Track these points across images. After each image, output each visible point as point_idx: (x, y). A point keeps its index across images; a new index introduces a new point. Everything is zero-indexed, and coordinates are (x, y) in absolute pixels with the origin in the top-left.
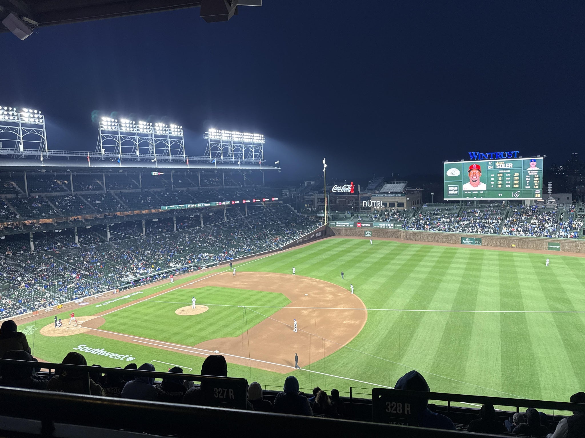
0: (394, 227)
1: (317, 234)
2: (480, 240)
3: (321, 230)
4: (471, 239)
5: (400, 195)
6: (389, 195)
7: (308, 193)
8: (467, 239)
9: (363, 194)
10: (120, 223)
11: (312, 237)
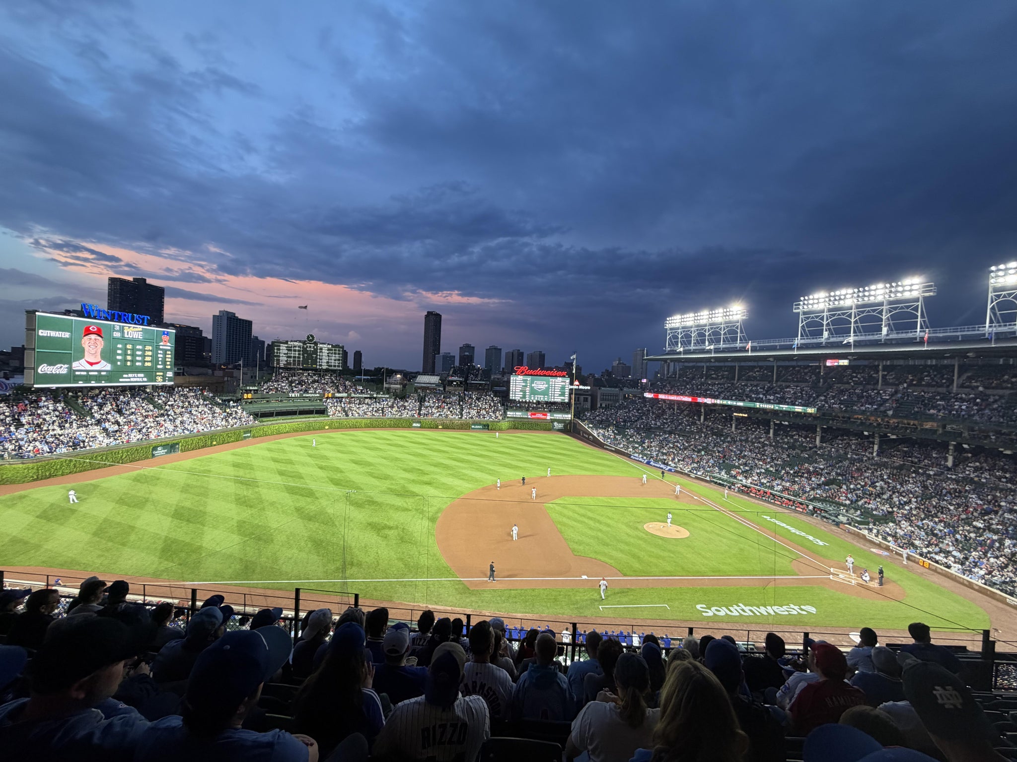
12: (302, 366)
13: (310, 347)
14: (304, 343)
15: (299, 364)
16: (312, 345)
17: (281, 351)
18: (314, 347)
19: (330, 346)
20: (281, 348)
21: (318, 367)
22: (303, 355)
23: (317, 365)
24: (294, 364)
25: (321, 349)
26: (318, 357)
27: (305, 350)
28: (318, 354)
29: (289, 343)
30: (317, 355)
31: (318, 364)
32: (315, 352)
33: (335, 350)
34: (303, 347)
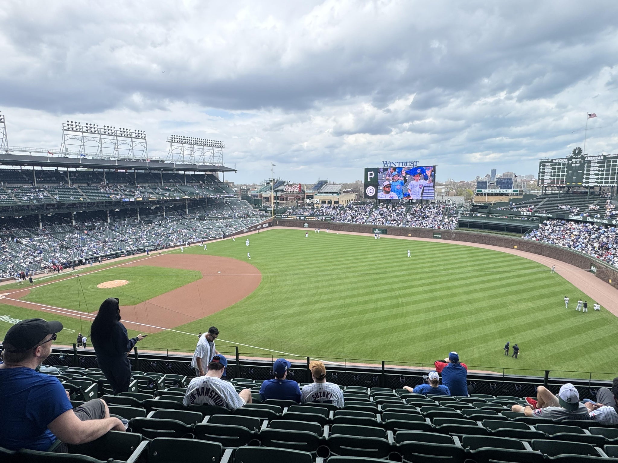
0: (325, 219)
1: (264, 225)
2: (386, 231)
3: (268, 222)
4: (379, 230)
5: (336, 195)
6: (327, 195)
7: (266, 192)
8: (377, 230)
9: (307, 193)
10: (81, 212)
11: (258, 227)
12: (566, 184)
13: (576, 162)
14: (570, 159)
15: (562, 182)
16: (578, 160)
17: (546, 171)
18: (580, 162)
19: (602, 158)
20: (546, 167)
21: (584, 185)
22: (567, 172)
23: (583, 183)
24: (558, 183)
25: (589, 163)
26: (585, 173)
27: (570, 167)
28: (585, 169)
29: (554, 161)
30: (584, 171)
31: (584, 181)
32: (582, 167)
33: (609, 162)
34: (568, 163)
